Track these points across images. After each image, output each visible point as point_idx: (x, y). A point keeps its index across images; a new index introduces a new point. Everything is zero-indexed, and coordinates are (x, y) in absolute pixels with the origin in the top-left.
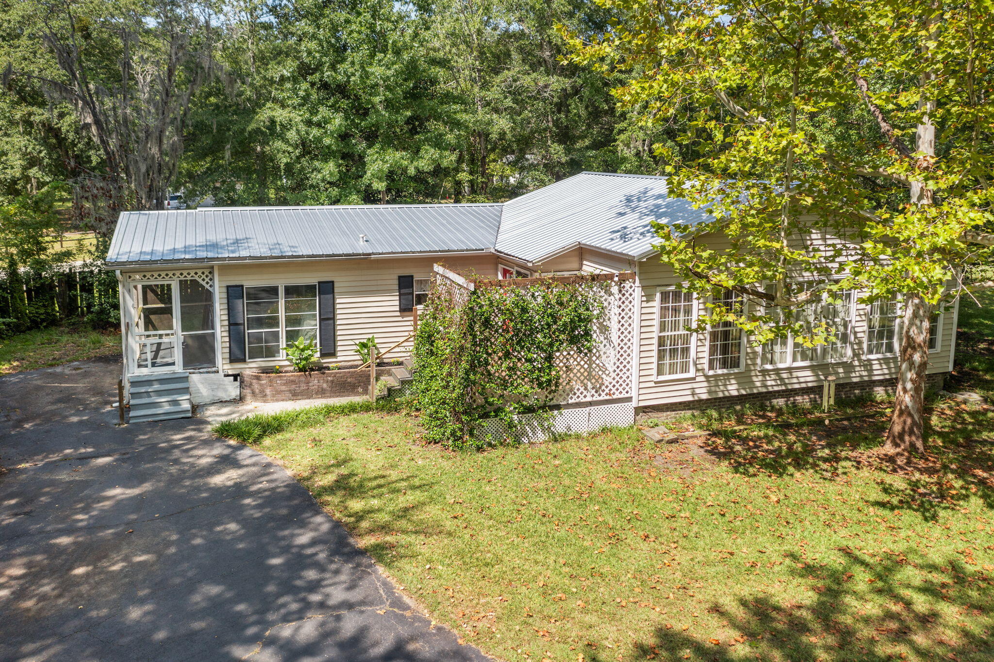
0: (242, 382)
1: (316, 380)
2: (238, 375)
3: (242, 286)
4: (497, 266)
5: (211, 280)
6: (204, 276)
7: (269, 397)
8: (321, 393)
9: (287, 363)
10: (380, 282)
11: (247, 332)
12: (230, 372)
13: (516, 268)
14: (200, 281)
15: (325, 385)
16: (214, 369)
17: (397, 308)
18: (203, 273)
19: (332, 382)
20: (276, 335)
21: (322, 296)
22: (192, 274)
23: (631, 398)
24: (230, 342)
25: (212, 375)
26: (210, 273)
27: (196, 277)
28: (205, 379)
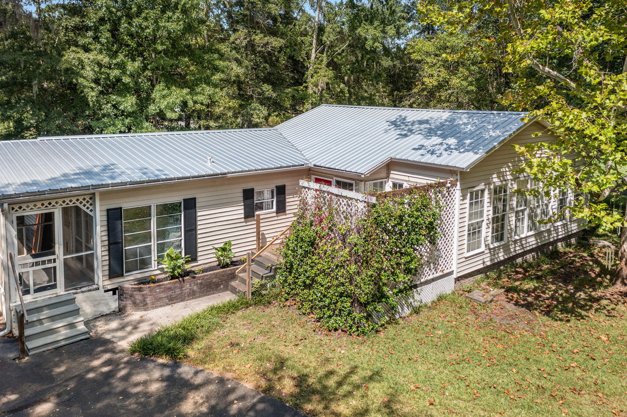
0: (120, 295)
1: (188, 285)
2: (117, 289)
3: (121, 208)
4: (311, 177)
5: (91, 205)
6: (84, 202)
7: (149, 306)
8: (193, 295)
9: (158, 272)
10: (229, 196)
11: (124, 248)
12: (109, 287)
13: (335, 178)
14: (81, 206)
15: (195, 288)
16: (95, 287)
17: (243, 216)
18: (84, 199)
19: (201, 284)
20: (148, 249)
21: (187, 211)
22: (74, 201)
23: (453, 271)
24: (109, 260)
25: (94, 292)
26: (91, 198)
27: (78, 204)
28: (87, 297)
